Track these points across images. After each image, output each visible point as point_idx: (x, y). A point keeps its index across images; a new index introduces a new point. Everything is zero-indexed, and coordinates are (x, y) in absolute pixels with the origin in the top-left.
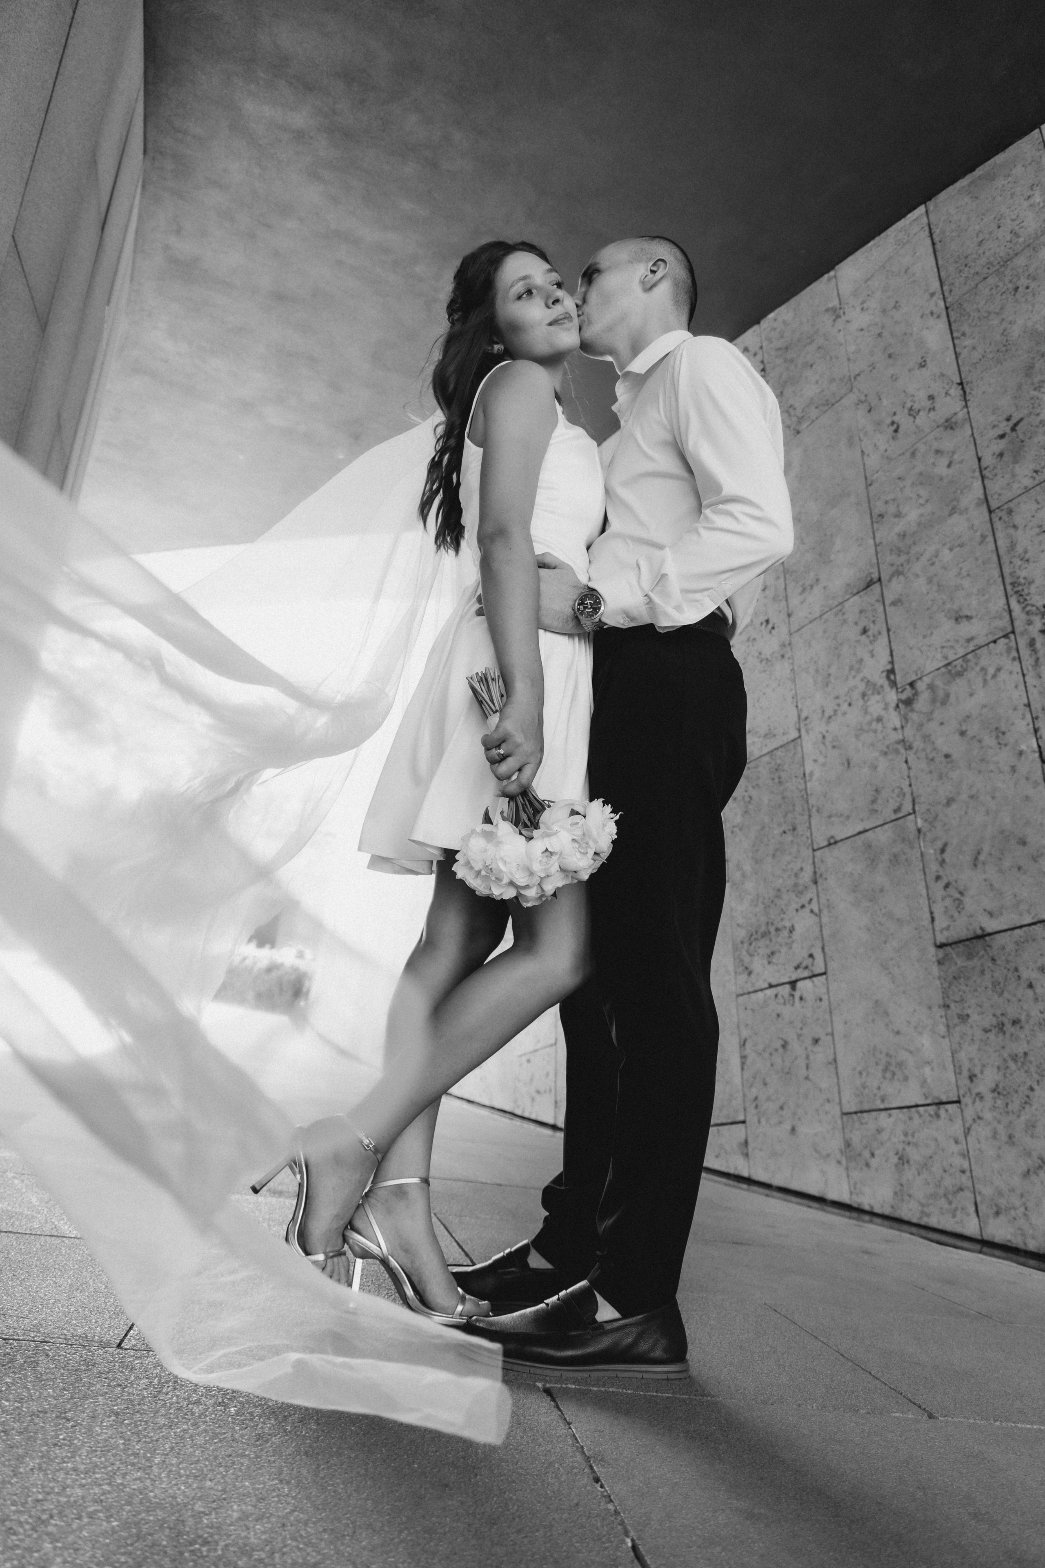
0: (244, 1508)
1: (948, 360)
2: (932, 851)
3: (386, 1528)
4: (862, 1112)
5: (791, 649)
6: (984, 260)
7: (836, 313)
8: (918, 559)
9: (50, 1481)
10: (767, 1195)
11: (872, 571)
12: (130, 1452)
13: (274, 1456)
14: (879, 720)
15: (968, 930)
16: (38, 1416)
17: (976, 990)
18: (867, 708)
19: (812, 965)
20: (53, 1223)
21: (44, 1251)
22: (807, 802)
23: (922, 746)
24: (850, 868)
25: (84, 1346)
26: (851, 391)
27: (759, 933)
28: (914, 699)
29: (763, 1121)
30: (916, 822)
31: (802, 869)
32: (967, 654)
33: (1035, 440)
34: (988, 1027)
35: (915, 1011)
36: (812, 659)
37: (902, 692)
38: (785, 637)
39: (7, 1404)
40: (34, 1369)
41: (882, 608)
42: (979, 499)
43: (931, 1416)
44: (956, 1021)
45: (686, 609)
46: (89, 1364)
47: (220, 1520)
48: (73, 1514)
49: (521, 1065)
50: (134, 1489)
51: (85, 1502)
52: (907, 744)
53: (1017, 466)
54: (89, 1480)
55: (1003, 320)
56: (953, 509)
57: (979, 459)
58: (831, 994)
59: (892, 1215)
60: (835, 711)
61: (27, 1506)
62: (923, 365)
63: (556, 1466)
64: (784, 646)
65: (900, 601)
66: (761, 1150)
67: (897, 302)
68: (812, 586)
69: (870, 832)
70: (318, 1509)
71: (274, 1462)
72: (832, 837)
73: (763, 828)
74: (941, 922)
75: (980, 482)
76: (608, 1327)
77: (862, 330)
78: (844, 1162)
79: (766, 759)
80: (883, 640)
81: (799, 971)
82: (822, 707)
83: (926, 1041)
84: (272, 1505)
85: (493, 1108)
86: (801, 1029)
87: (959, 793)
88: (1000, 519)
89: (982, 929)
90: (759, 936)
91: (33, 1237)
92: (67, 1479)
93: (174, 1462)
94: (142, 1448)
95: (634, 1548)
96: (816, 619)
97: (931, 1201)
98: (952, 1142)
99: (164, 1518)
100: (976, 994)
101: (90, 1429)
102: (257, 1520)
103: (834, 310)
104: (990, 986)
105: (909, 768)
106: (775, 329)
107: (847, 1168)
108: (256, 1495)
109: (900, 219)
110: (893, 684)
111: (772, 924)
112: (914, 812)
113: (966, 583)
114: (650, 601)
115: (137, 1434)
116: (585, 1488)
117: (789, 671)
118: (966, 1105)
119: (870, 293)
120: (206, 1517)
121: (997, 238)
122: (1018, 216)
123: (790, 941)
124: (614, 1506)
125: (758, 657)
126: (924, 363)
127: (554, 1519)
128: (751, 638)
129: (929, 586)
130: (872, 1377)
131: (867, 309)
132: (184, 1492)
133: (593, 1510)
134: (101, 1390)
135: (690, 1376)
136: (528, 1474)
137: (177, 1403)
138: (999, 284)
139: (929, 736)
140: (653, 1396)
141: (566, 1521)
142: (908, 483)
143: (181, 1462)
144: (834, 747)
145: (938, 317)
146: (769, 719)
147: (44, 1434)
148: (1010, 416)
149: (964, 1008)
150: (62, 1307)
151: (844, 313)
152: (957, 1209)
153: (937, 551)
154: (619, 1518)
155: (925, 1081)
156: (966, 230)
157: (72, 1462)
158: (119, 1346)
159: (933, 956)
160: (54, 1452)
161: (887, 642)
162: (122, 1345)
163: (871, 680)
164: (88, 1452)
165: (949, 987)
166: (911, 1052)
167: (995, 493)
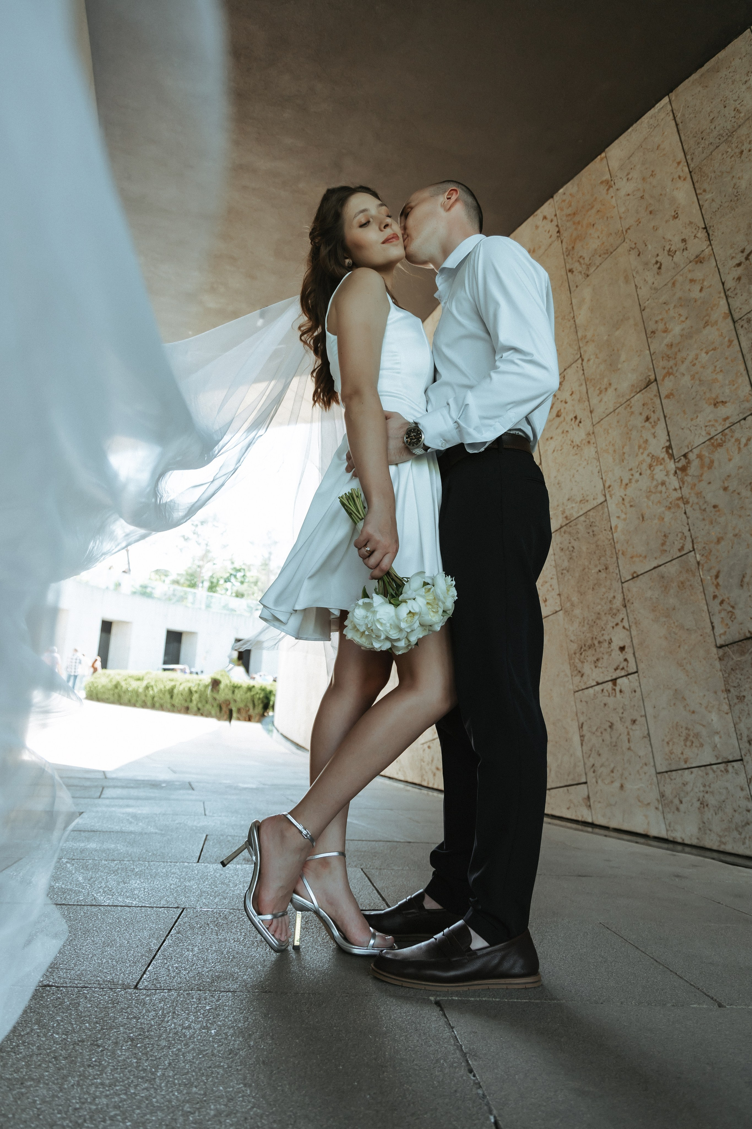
0: (218, 1106)
1: (694, 211)
2: (709, 578)
3: (318, 1118)
4: (671, 771)
5: (595, 437)
6: (715, 133)
7: (609, 184)
8: (683, 362)
9: (85, 1094)
10: (606, 836)
11: (650, 374)
12: (140, 1068)
13: (241, 1065)
14: (663, 483)
15: (739, 633)
16: (78, 1045)
17: (748, 678)
18: (653, 475)
19: (627, 667)
20: (93, 895)
21: (86, 917)
22: (615, 548)
23: (696, 500)
24: (649, 594)
25: (111, 989)
26: (624, 241)
27: (587, 646)
28: (687, 466)
29: (599, 781)
30: (696, 557)
31: (614, 597)
32: (725, 430)
35: (705, 696)
36: (610, 442)
37: (678, 462)
38: (590, 428)
39: (57, 1036)
40: (77, 1009)
41: (659, 400)
42: (725, 313)
43: (720, 1006)
44: (736, 701)
45: (483, 431)
46: (115, 1002)
47: (201, 1117)
48: (100, 1118)
49: (424, 750)
50: (142, 1097)
51: (108, 1108)
52: (685, 500)
54: (112, 1091)
55: (733, 177)
56: (706, 323)
57: (723, 284)
58: (642, 687)
59: (698, 845)
60: (630, 479)
61: (68, 1113)
62: (675, 217)
63: (442, 1061)
64: (589, 434)
65: (672, 394)
66: (599, 802)
67: (653, 172)
68: (606, 389)
69: (663, 566)
70: (270, 1105)
71: (241, 1070)
72: (635, 572)
73: (584, 569)
74: (719, 629)
75: (725, 301)
76: (480, 953)
77: (629, 195)
78: (660, 807)
79: (582, 518)
80: (662, 424)
81: (618, 671)
82: (621, 477)
83: (714, 717)
84: (239, 1103)
85: (407, 782)
86: (623, 713)
87: (726, 533)
88: (742, 327)
89: (750, 632)
90: (587, 648)
91: (79, 907)
92: (96, 1091)
93: (171, 1074)
94: (149, 1065)
95: (496, 1123)
96: (611, 413)
97: (726, 833)
98: (739, 789)
99: (162, 1118)
100: (749, 680)
101: (113, 1052)
102: (227, 1116)
103: (607, 182)
105: (688, 518)
106: (564, 201)
107: (663, 813)
108: (227, 1097)
109: (650, 109)
110: (672, 456)
111: (596, 638)
112: (694, 550)
113: (720, 377)
114: (458, 426)
115: (146, 1054)
116: (462, 1077)
117: (594, 453)
118: (747, 762)
119: (632, 166)
120: (192, 1115)
121: (724, 116)
122: (738, 97)
123: (609, 650)
124: (483, 1091)
125: (571, 445)
126: (676, 215)
127: (438, 1104)
128: (565, 432)
129: (692, 381)
130: (677, 977)
131: (631, 179)
132: (177, 1097)
133: (467, 1095)
134: (122, 1022)
135: (542, 985)
136: (421, 1069)
137: (175, 1028)
138: (728, 150)
139: (701, 492)
140: (515, 1002)
141: (447, 1104)
142: (671, 306)
143: (176, 1074)
144: (631, 506)
145: (684, 180)
146: (582, 489)
147: (82, 1058)
148: (744, 249)
149: (741, 691)
150: (97, 960)
151: (614, 183)
152: (745, 838)
153: (697, 355)
154: (486, 1100)
155: (716, 746)
156: (700, 112)
157: (101, 1079)
158: (136, 987)
159: (715, 654)
160: (88, 1072)
161: (665, 426)
162: (138, 986)
163: (655, 454)
164: (111, 1070)
165: (729, 676)
166: (704, 726)
167: (737, 308)
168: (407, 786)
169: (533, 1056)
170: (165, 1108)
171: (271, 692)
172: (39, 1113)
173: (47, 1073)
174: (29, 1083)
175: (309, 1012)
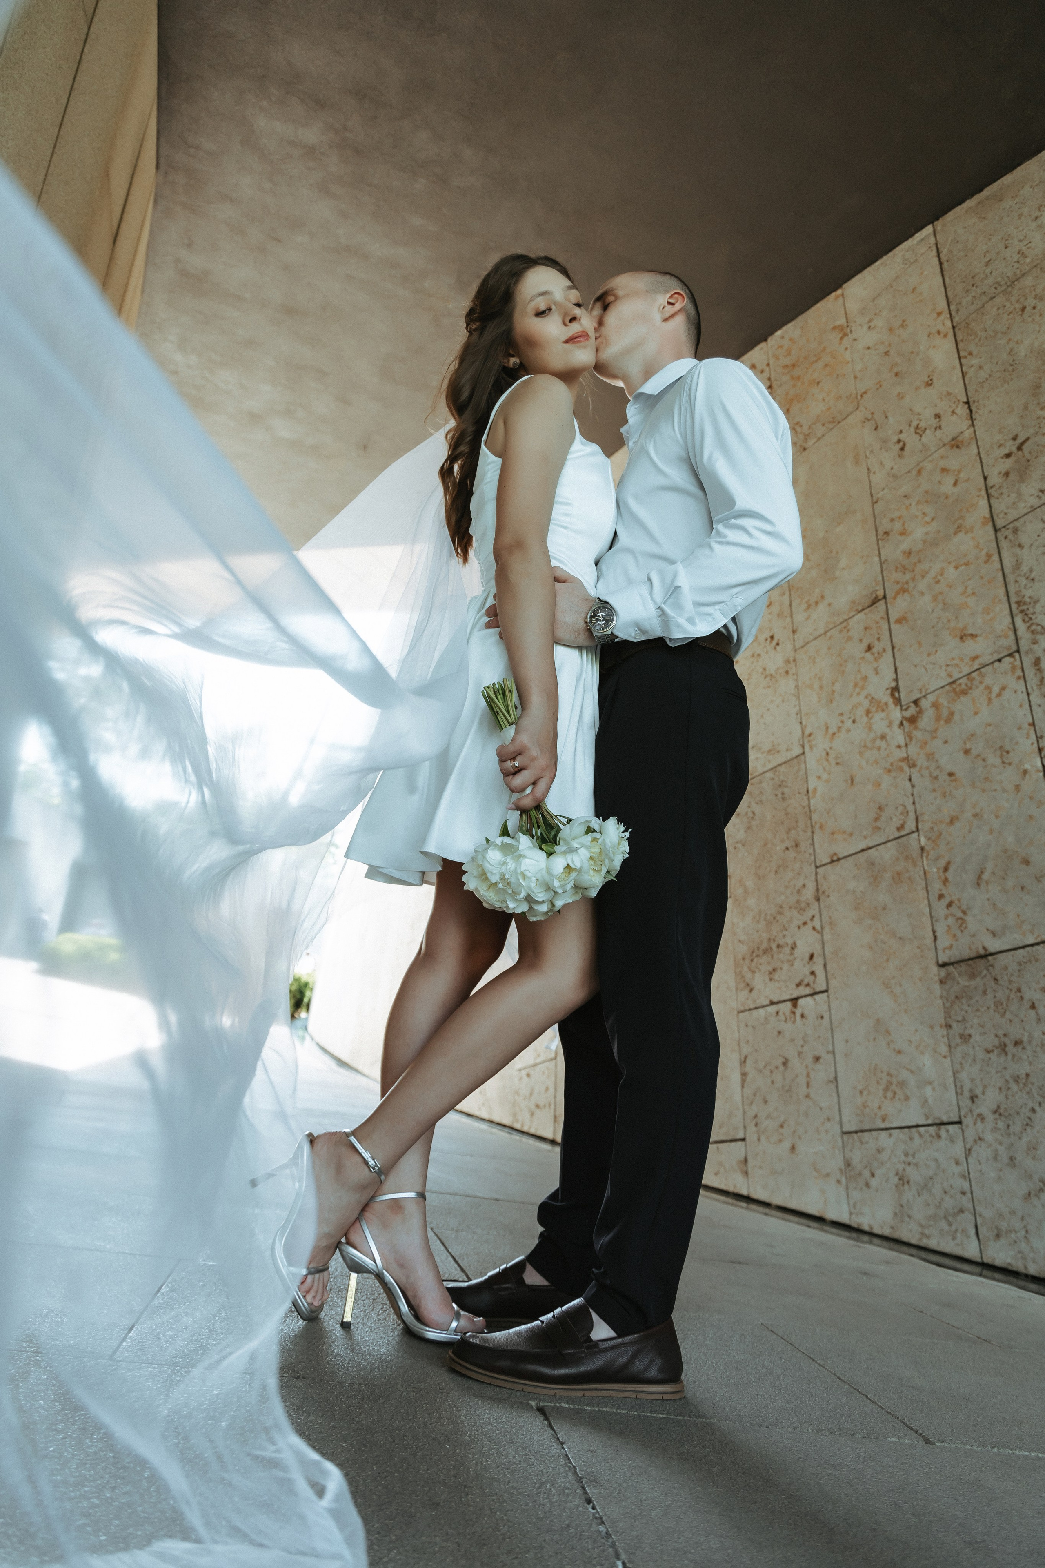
1: (955, 379)
2: (935, 870)
4: (862, 1131)
5: (796, 665)
6: (991, 280)
7: (843, 331)
8: (923, 577)
10: (766, 1214)
11: (877, 588)
14: (883, 737)
15: (970, 948)
17: (978, 1010)
18: (871, 724)
19: (814, 982)
22: (811, 819)
23: (926, 764)
24: (852, 885)
26: (858, 408)
27: (761, 950)
28: (918, 717)
29: (763, 1139)
30: (919, 840)
31: (804, 886)
32: (972, 672)
33: (1042, 460)
34: (990, 1048)
35: (916, 1031)
36: (816, 675)
37: (906, 709)
38: (789, 653)
41: (887, 625)
42: (985, 518)
43: (927, 1441)
44: (959, 1041)
45: (698, 622)
49: (521, 1078)
52: (911, 762)
53: (1023, 485)
55: (1010, 339)
56: (958, 527)
57: (985, 478)
58: (832, 1012)
59: (892, 1236)
60: (839, 728)
62: (929, 384)
63: (548, 1486)
64: (789, 662)
65: (905, 618)
66: (761, 1168)
67: (904, 321)
68: (817, 603)
69: (874, 849)
72: (835, 854)
73: (765, 844)
74: (944, 941)
75: (985, 501)
76: (603, 1346)
77: (869, 348)
78: (844, 1180)
79: (769, 775)
80: (888, 657)
81: (801, 988)
82: (826, 724)
83: (927, 1061)
85: (492, 1122)
86: (802, 1046)
87: (962, 811)
88: (1006, 537)
89: (985, 948)
90: (761, 952)
96: (820, 635)
97: (931, 1223)
98: (953, 1163)
100: (978, 1014)
103: (841, 328)
104: (992, 1006)
105: (913, 786)
106: (781, 347)
107: (847, 1188)
109: (907, 239)
110: (898, 701)
111: (774, 940)
112: (918, 830)
113: (971, 601)
114: (663, 614)
116: (577, 1509)
117: (793, 687)
118: (967, 1126)
119: (877, 311)
121: (1005, 259)
122: (1025, 237)
123: (793, 957)
124: (606, 1528)
125: (762, 673)
126: (930, 382)
127: (545, 1540)
128: (756, 655)
129: (934, 604)
130: (868, 1401)
131: (874, 328)
133: (584, 1532)
135: (684, 1397)
136: (519, 1494)
138: (1006, 304)
139: (933, 754)
140: (648, 1416)
141: (557, 1542)
142: (914, 501)
144: (837, 764)
145: (945, 336)
146: (772, 735)
148: (1017, 436)
149: (966, 1028)
151: (851, 331)
152: (957, 1231)
153: (943, 569)
154: (611, 1541)
155: (926, 1101)
156: (973, 250)
159: (935, 975)
161: (892, 659)
163: (875, 697)
165: (951, 1006)
166: (912, 1072)
167: (1001, 512)
169: (674, 1488)
170: (156, 1520)
171: (306, 984)
175: (360, 1408)
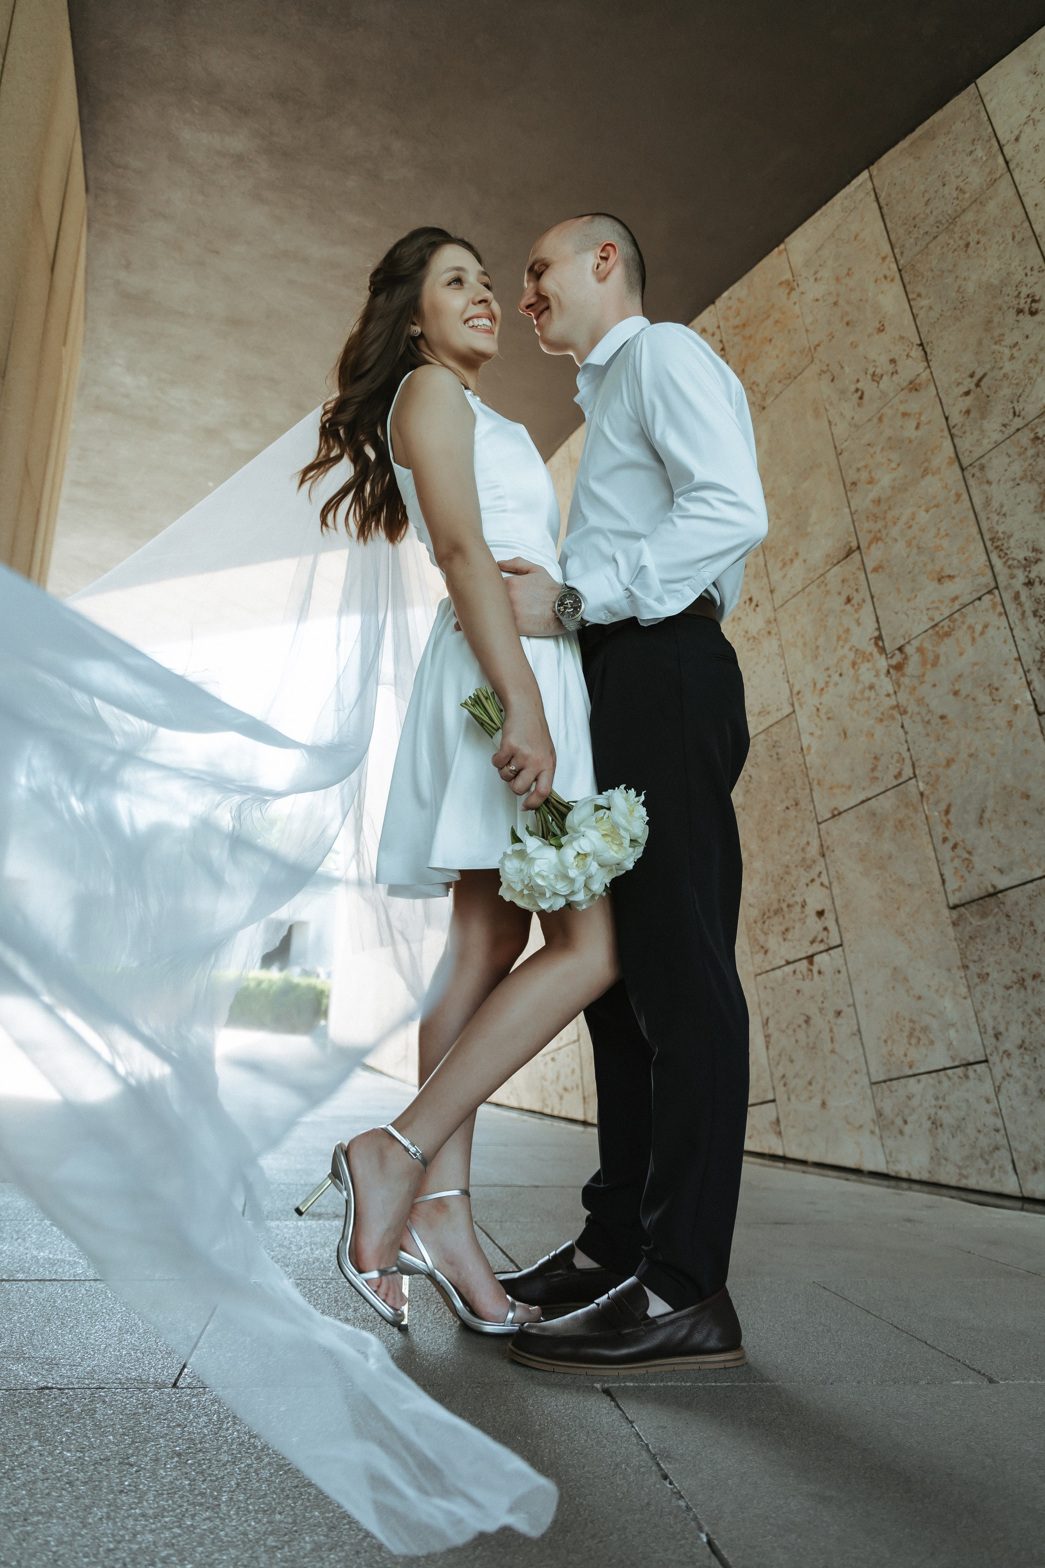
0: (316, 1538)
1: (906, 323)
2: (936, 814)
4: (891, 1080)
5: (777, 626)
6: (932, 220)
7: (790, 286)
8: (895, 524)
9: (120, 1530)
10: (804, 1172)
11: (850, 539)
12: (196, 1492)
14: (871, 687)
15: (979, 888)
16: (101, 1464)
17: (993, 948)
18: (858, 676)
19: (828, 938)
21: (89, 1296)
22: (808, 776)
23: (917, 710)
24: (855, 837)
25: (140, 1389)
26: (812, 361)
27: (771, 911)
28: (904, 664)
29: (793, 1098)
30: (918, 786)
31: (808, 843)
32: (953, 613)
33: (1001, 394)
34: (1009, 984)
35: (934, 974)
36: (798, 633)
37: (892, 657)
38: (770, 615)
39: (69, 1455)
40: (92, 1417)
41: (864, 575)
42: (950, 458)
43: (991, 1381)
44: (977, 980)
45: (666, 599)
46: (147, 1407)
47: (294, 1553)
48: (147, 1560)
49: (546, 1064)
50: (204, 1530)
51: (156, 1547)
52: (902, 709)
53: (985, 423)
54: (159, 1524)
55: (957, 277)
56: (925, 470)
57: (947, 418)
58: (849, 965)
59: (930, 1181)
60: (827, 682)
61: (100, 1556)
62: (881, 330)
63: (623, 1466)
64: (770, 622)
65: (881, 567)
66: (793, 1127)
67: (849, 269)
68: (792, 560)
69: (874, 800)
72: (836, 809)
73: (766, 806)
74: (951, 884)
75: (949, 441)
76: (660, 1322)
77: (817, 300)
78: (877, 1131)
79: (762, 736)
80: (868, 607)
81: (815, 945)
82: (814, 680)
83: (948, 1004)
84: (344, 1532)
85: (522, 1109)
86: (823, 1002)
87: (958, 753)
88: (973, 476)
89: (994, 886)
90: (772, 913)
91: (77, 1283)
92: (137, 1525)
93: (241, 1498)
94: (208, 1488)
95: (710, 1543)
96: (798, 593)
97: (968, 1163)
98: (984, 1102)
99: (237, 1556)
100: (994, 952)
101: (154, 1473)
102: (330, 1550)
103: (788, 283)
104: (1007, 943)
105: (906, 733)
106: (730, 308)
107: (881, 1138)
108: (326, 1524)
109: (844, 187)
110: (882, 650)
111: (784, 900)
112: (915, 776)
113: (945, 543)
114: (631, 595)
115: (202, 1473)
116: (654, 1486)
117: (777, 647)
118: (994, 1064)
119: (822, 263)
120: (280, 1551)
121: (943, 197)
122: (962, 173)
123: (803, 915)
124: (685, 1502)
125: (744, 636)
126: (882, 328)
127: (627, 1521)
128: (736, 619)
129: (909, 549)
130: (928, 1347)
131: (820, 279)
132: (255, 1528)
133: (664, 1508)
134: (161, 1432)
135: (746, 1363)
136: (596, 1477)
137: (238, 1438)
138: (949, 242)
139: (923, 698)
140: (713, 1386)
141: (639, 1522)
142: (878, 449)
143: (248, 1498)
144: (829, 718)
145: (892, 280)
146: (761, 696)
147: (109, 1482)
148: (974, 373)
149: (983, 967)
150: (114, 1351)
151: (798, 285)
152: (994, 1168)
153: (914, 514)
154: (692, 1514)
155: (951, 1044)
156: (911, 191)
157: (140, 1508)
158: (175, 1385)
159: (947, 918)
160: (121, 1500)
161: (872, 609)
162: (178, 1384)
163: (860, 648)
164: (154, 1496)
165: (966, 947)
166: (934, 1016)
167: (966, 451)
168: (523, 1115)
169: (748, 1455)
172: (56, 1558)
173: (60, 1504)
174: (35, 1519)
